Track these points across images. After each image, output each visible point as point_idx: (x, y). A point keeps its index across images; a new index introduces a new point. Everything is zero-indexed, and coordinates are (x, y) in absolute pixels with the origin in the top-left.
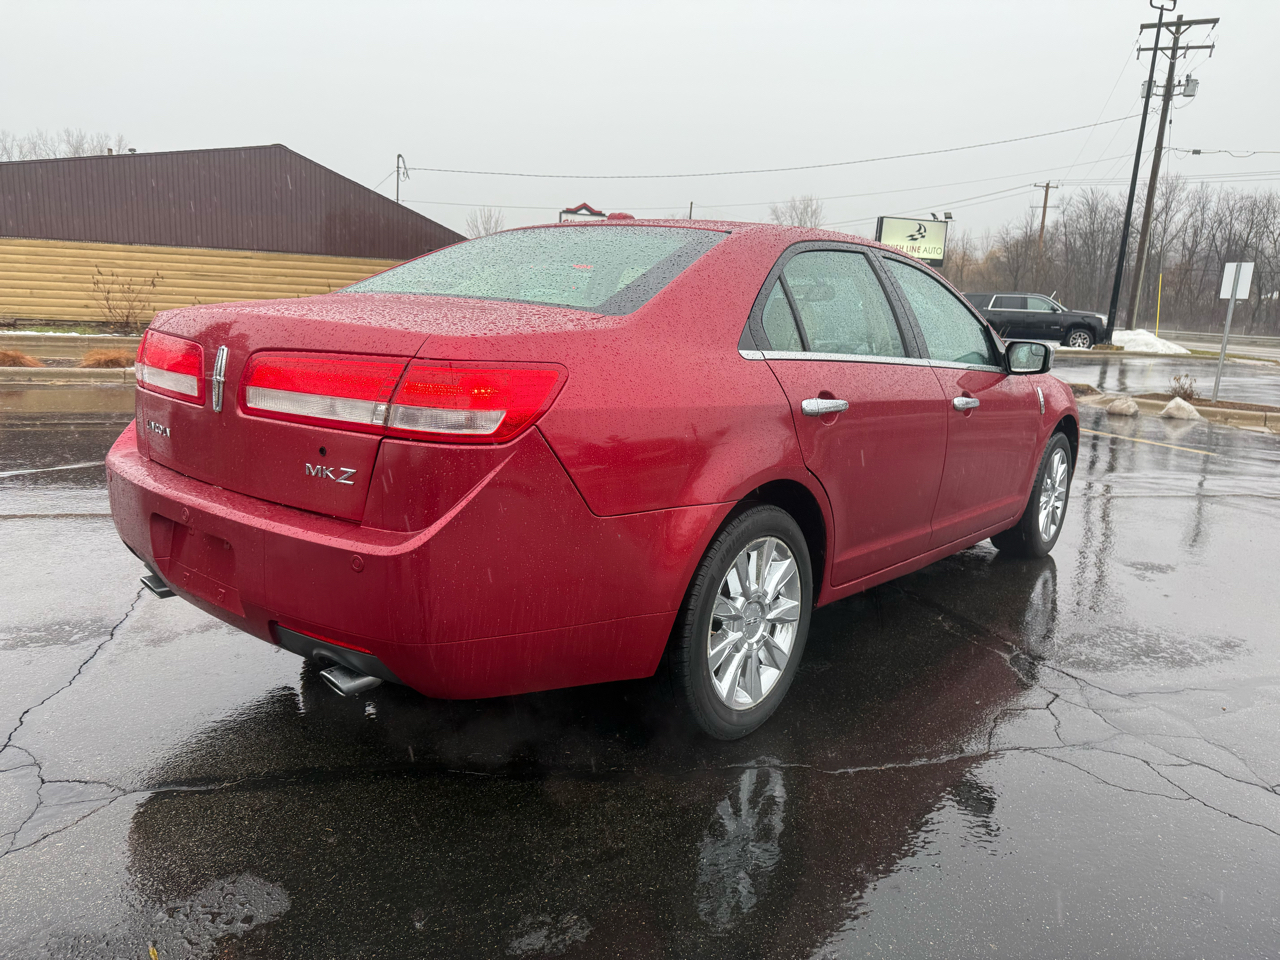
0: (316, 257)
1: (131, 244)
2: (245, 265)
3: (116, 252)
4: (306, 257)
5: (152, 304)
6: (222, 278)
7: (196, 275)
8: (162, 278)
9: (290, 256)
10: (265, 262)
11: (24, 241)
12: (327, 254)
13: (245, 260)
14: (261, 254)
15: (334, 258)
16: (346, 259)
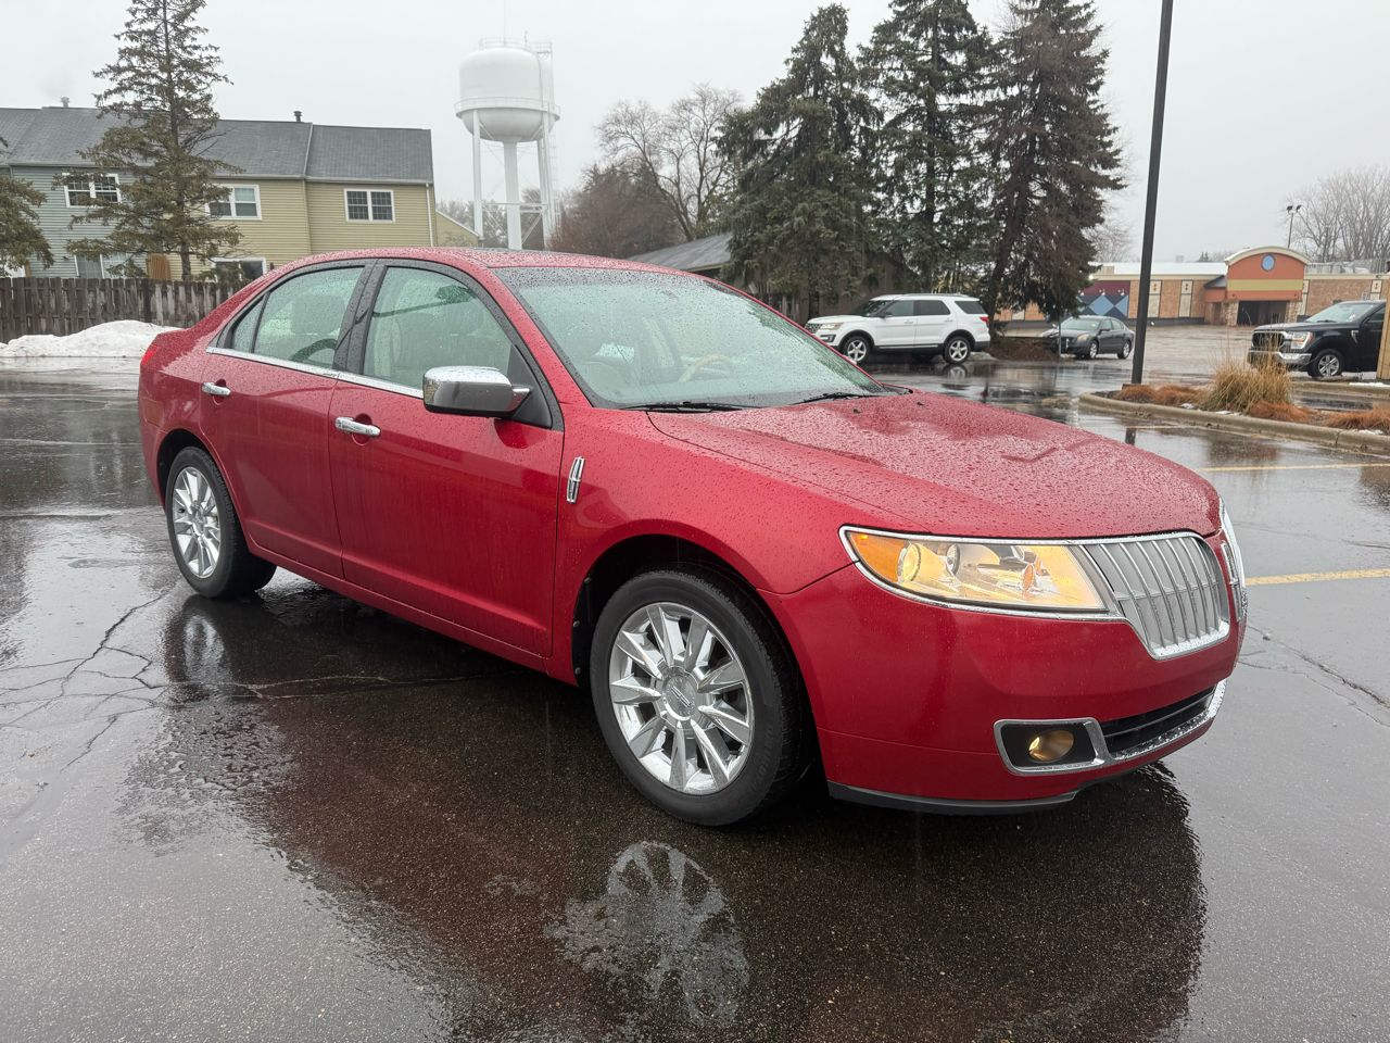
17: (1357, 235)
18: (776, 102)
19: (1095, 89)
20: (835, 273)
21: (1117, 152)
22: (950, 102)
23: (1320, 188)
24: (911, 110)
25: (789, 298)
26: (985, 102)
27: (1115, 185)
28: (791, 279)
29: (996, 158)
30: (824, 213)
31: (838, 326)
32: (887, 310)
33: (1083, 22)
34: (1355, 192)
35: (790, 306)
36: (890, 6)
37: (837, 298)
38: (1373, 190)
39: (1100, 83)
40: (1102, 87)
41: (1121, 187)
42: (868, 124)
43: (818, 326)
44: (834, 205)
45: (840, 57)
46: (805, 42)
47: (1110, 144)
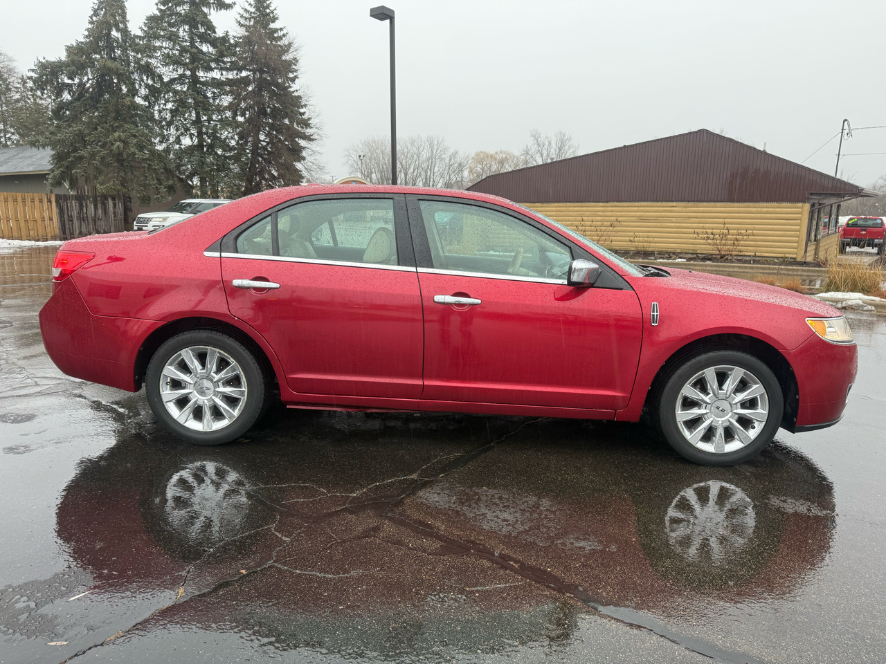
0: (719, 204)
1: (607, 202)
2: (671, 212)
3: (598, 207)
4: (712, 204)
5: (611, 238)
6: (656, 221)
7: (641, 219)
8: (620, 222)
9: (701, 204)
10: (684, 209)
11: (556, 204)
12: (728, 201)
13: (672, 209)
14: (682, 204)
15: (732, 204)
16: (741, 204)
17: (382, 172)
18: (79, 57)
19: (293, 80)
20: (147, 182)
21: (309, 119)
22: (206, 75)
23: (361, 146)
24: (182, 76)
25: (114, 199)
26: (227, 79)
27: (309, 138)
28: (113, 185)
29: (235, 115)
30: (135, 141)
31: (165, 219)
32: (197, 209)
33: (280, 38)
34: (378, 148)
35: (115, 204)
36: (157, 4)
37: (149, 199)
38: (386, 149)
39: (296, 77)
40: (297, 80)
41: (313, 140)
42: (154, 83)
43: (149, 220)
44: (140, 136)
45: (125, 32)
46: (94, 18)
47: (304, 114)
